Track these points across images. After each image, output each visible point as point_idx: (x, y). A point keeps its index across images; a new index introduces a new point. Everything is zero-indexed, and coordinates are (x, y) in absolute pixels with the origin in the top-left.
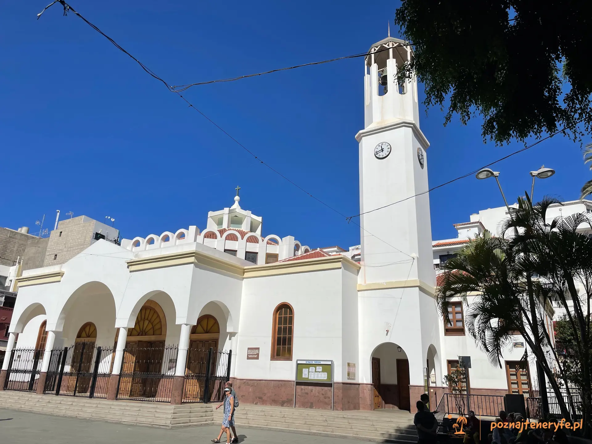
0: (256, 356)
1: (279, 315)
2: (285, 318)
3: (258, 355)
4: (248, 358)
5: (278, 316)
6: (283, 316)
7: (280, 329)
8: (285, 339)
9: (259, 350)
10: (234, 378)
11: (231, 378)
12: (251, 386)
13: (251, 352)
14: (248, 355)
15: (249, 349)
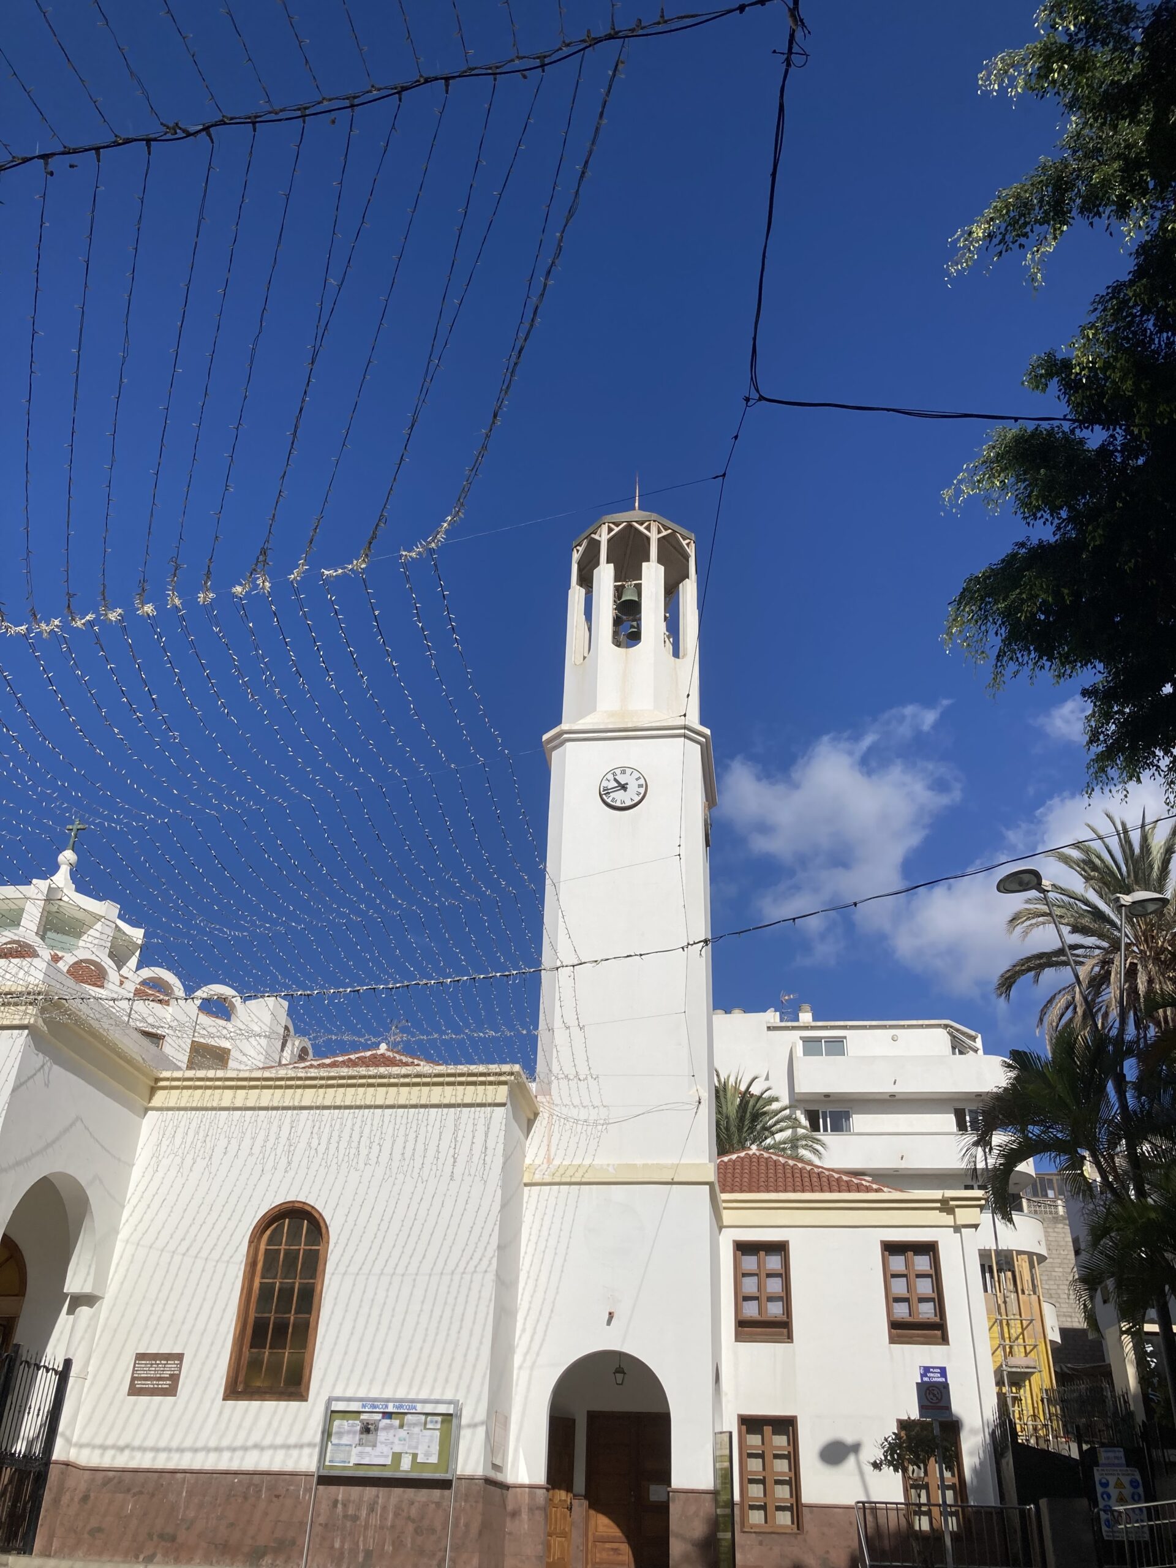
0: (165, 1384)
1: (268, 1244)
2: (292, 1257)
3: (175, 1378)
4: (134, 1391)
5: (263, 1247)
6: (283, 1247)
7: (266, 1292)
8: (281, 1329)
9: (181, 1364)
10: (67, 1464)
11: (57, 1463)
12: (134, 1495)
13: (149, 1370)
14: (133, 1379)
15: (140, 1357)
